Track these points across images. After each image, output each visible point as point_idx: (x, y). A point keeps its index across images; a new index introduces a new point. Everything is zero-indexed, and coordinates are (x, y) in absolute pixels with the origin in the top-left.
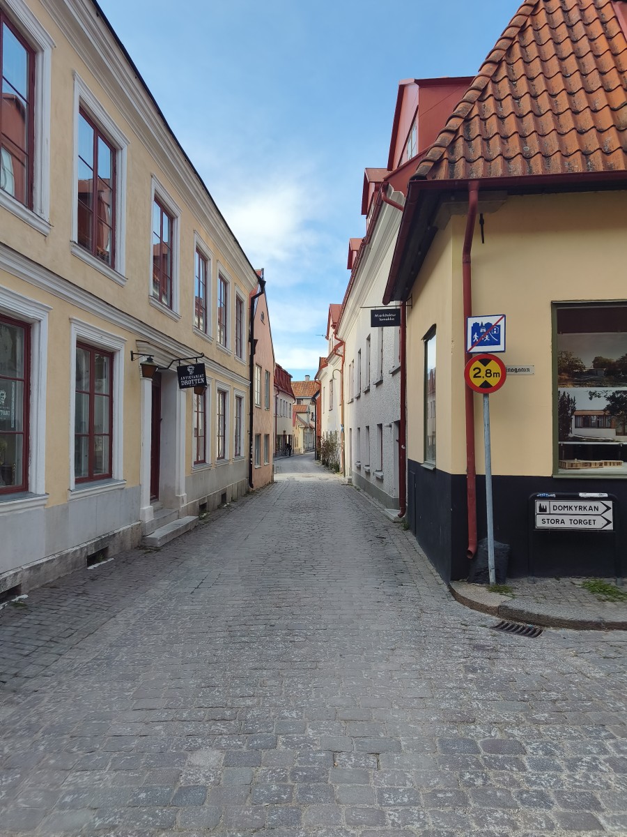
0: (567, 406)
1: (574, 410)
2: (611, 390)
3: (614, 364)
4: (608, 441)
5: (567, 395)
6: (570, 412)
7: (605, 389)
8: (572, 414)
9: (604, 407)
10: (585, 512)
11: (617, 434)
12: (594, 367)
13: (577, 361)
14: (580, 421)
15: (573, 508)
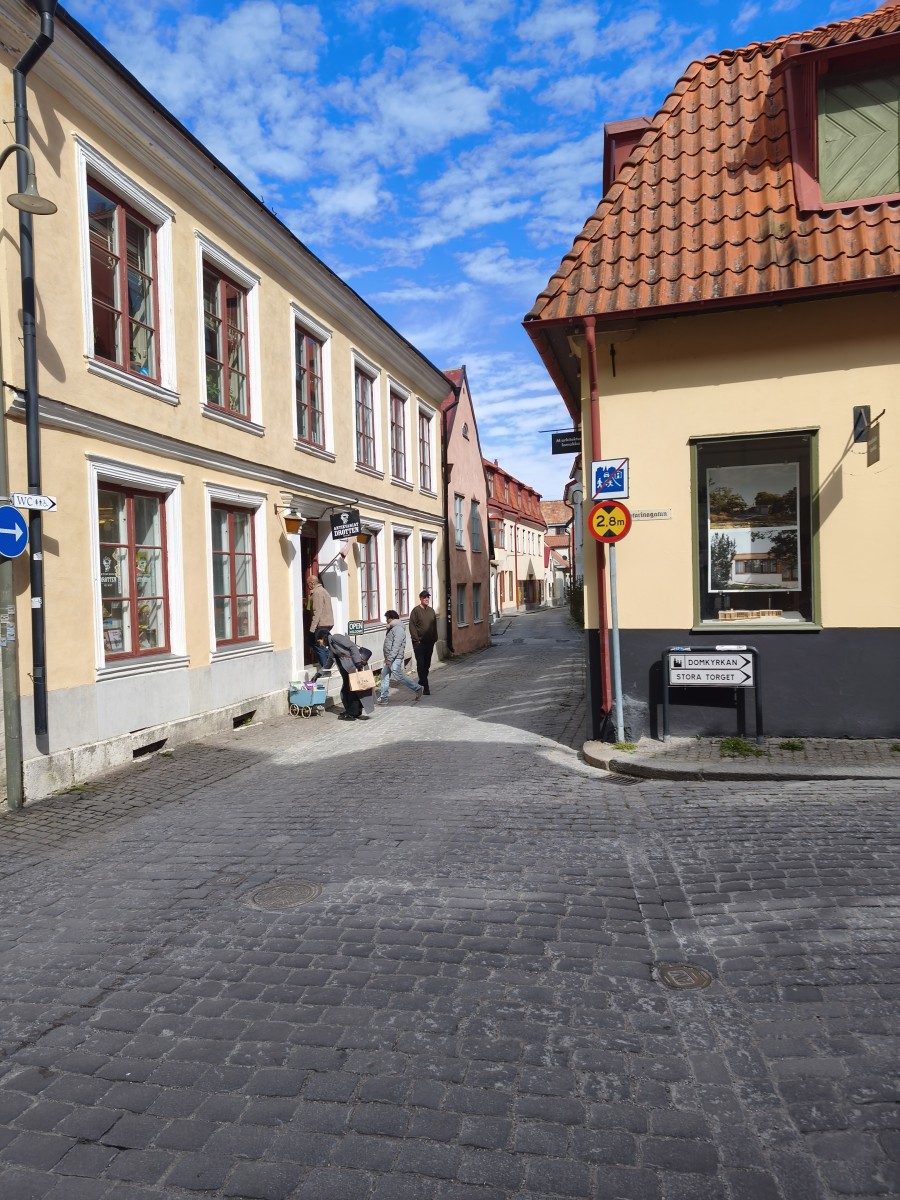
0: (725, 550)
1: (733, 555)
2: (776, 530)
3: (780, 500)
4: (774, 588)
5: (726, 537)
6: (729, 556)
7: (770, 529)
8: (732, 559)
9: (767, 550)
10: (722, 667)
11: (784, 579)
12: (757, 503)
13: (737, 498)
14: (741, 566)
15: (710, 662)
